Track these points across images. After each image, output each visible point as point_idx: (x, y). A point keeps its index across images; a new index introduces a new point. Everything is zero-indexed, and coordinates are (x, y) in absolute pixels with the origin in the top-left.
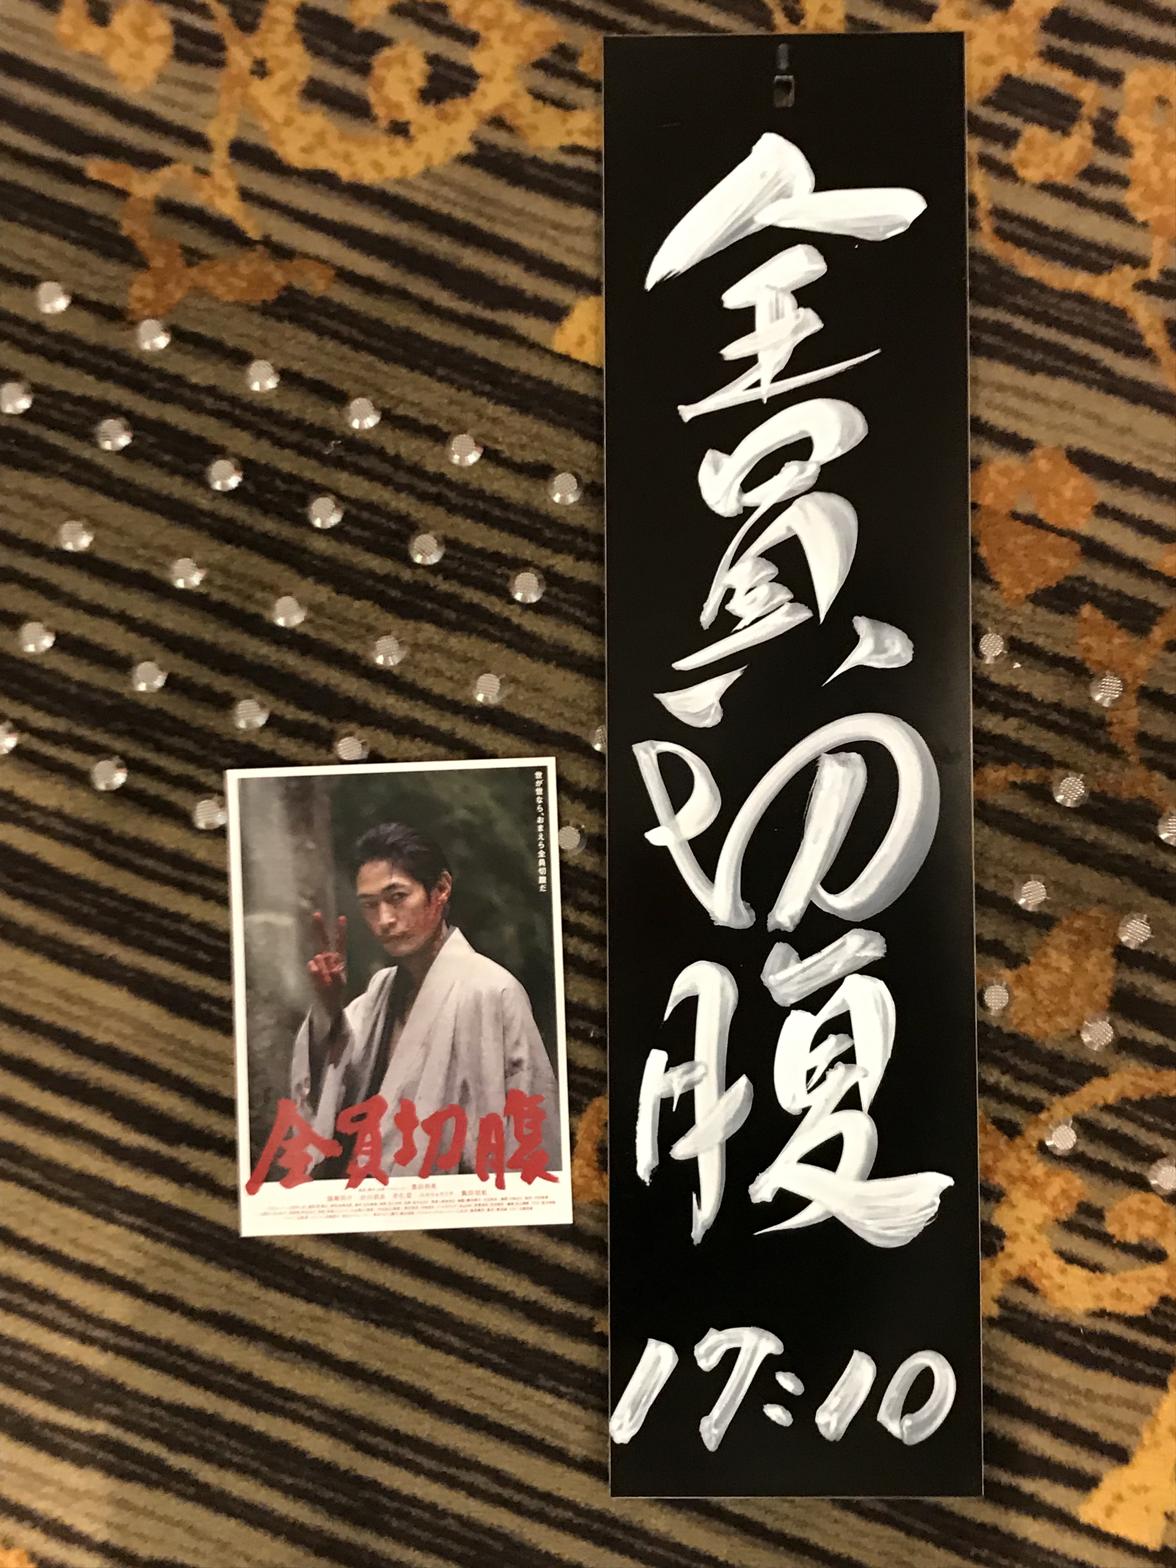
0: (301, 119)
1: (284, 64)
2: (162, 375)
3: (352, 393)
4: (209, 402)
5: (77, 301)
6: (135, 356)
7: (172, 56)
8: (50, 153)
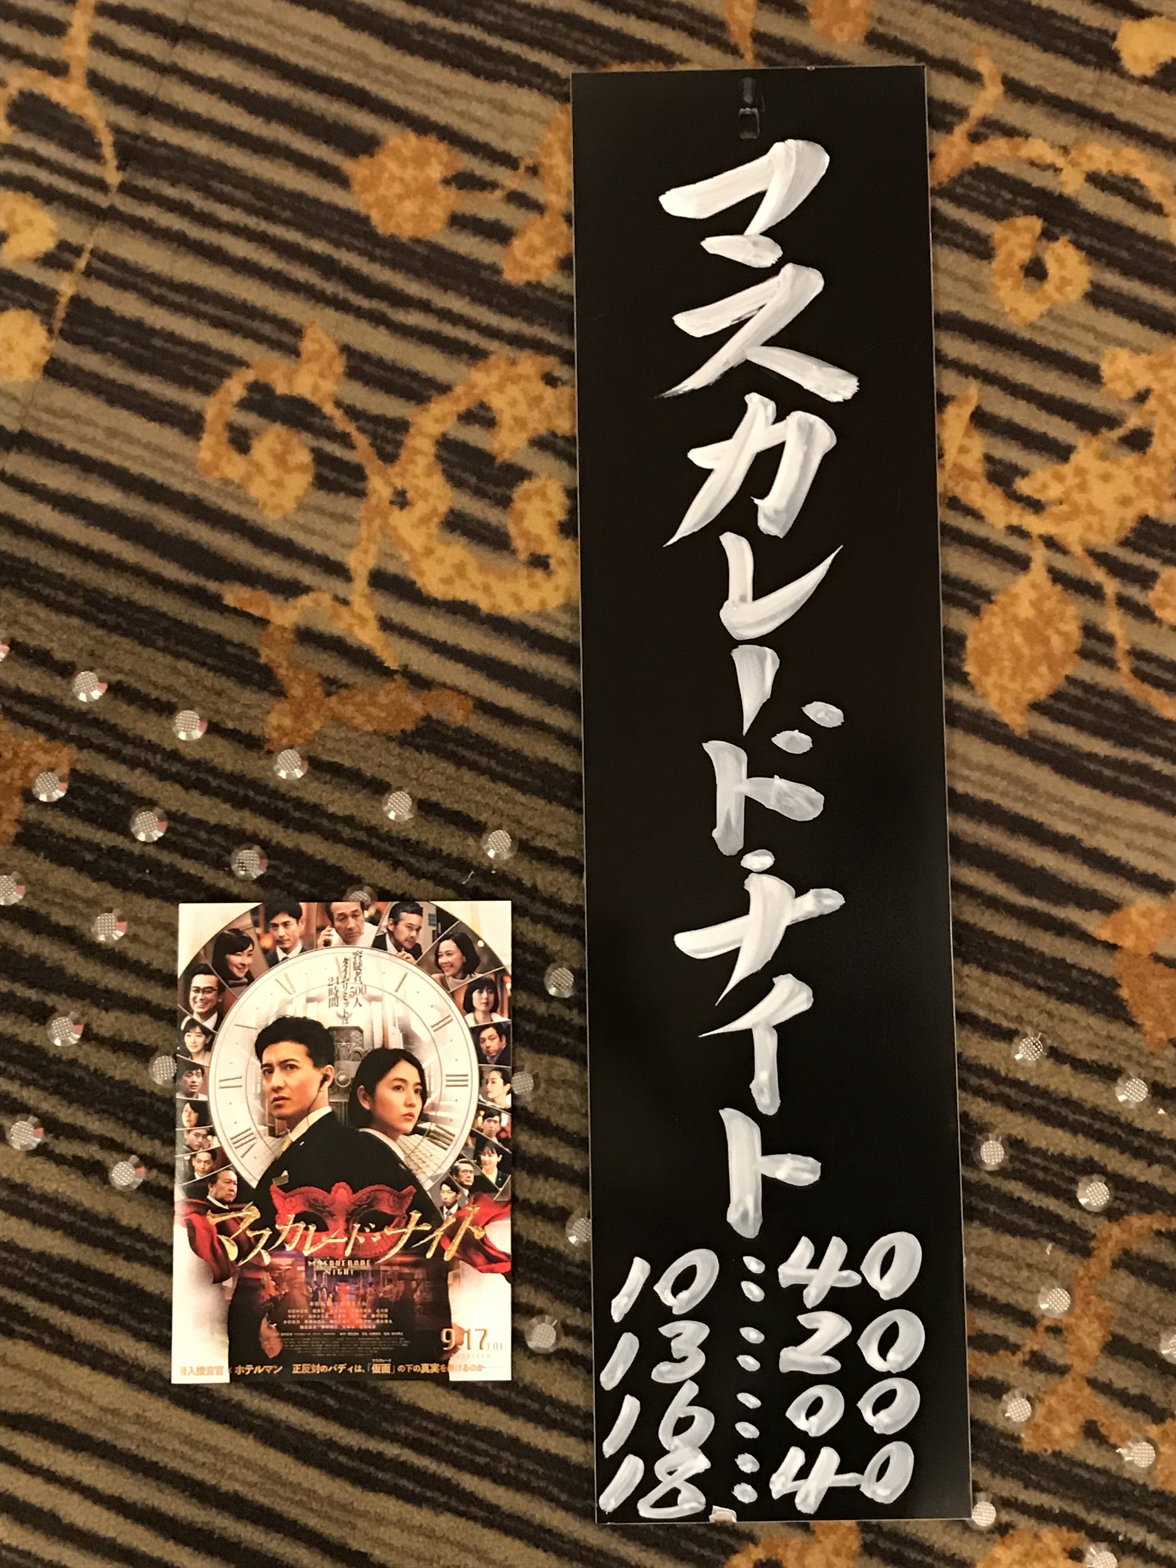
0: (440, 550)
1: (425, 495)
2: (299, 804)
3: (489, 824)
4: (346, 832)
5: (214, 729)
6: (272, 784)
7: (313, 484)
8: (188, 578)
